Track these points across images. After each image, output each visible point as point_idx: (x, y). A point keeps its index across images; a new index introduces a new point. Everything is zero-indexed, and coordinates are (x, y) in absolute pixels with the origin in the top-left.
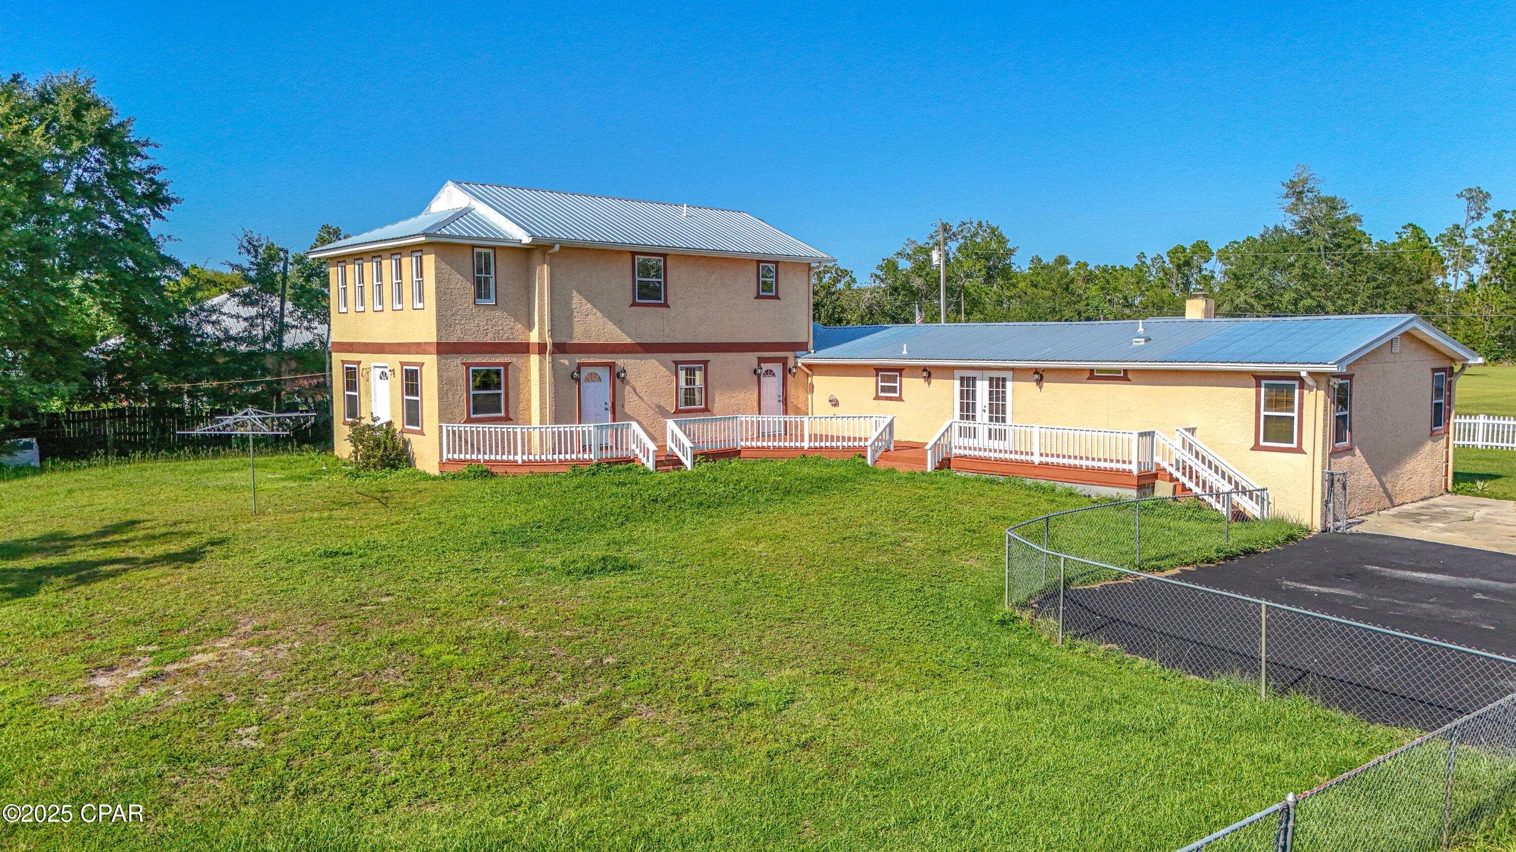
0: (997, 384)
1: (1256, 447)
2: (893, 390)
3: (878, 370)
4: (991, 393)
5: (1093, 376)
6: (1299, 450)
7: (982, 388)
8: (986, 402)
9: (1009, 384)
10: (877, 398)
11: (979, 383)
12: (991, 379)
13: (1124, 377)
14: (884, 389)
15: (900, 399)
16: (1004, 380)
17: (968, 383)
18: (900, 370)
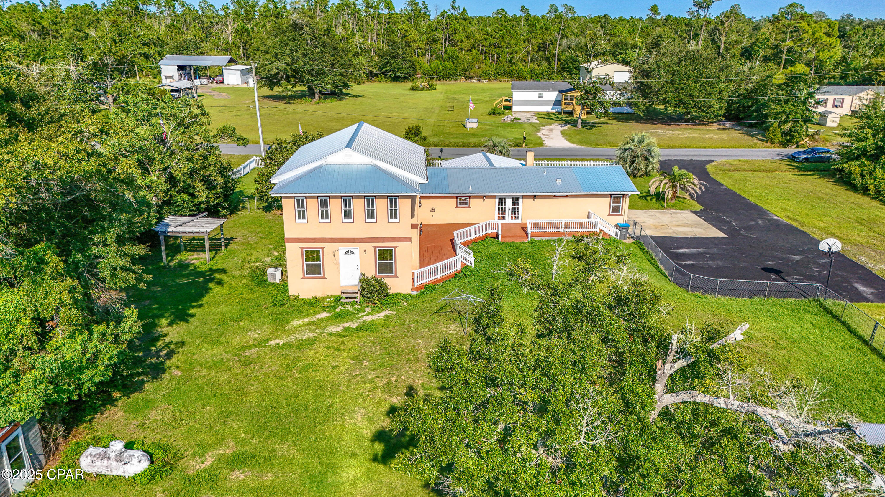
0: (515, 200)
1: (609, 215)
2: (466, 204)
3: (457, 197)
4: (512, 203)
5: (555, 196)
6: (621, 215)
7: (509, 203)
8: (511, 206)
9: (521, 200)
10: (457, 207)
11: (507, 200)
12: (513, 198)
13: (567, 196)
14: (460, 204)
15: (469, 207)
16: (519, 198)
17: (502, 200)
18: (469, 197)
